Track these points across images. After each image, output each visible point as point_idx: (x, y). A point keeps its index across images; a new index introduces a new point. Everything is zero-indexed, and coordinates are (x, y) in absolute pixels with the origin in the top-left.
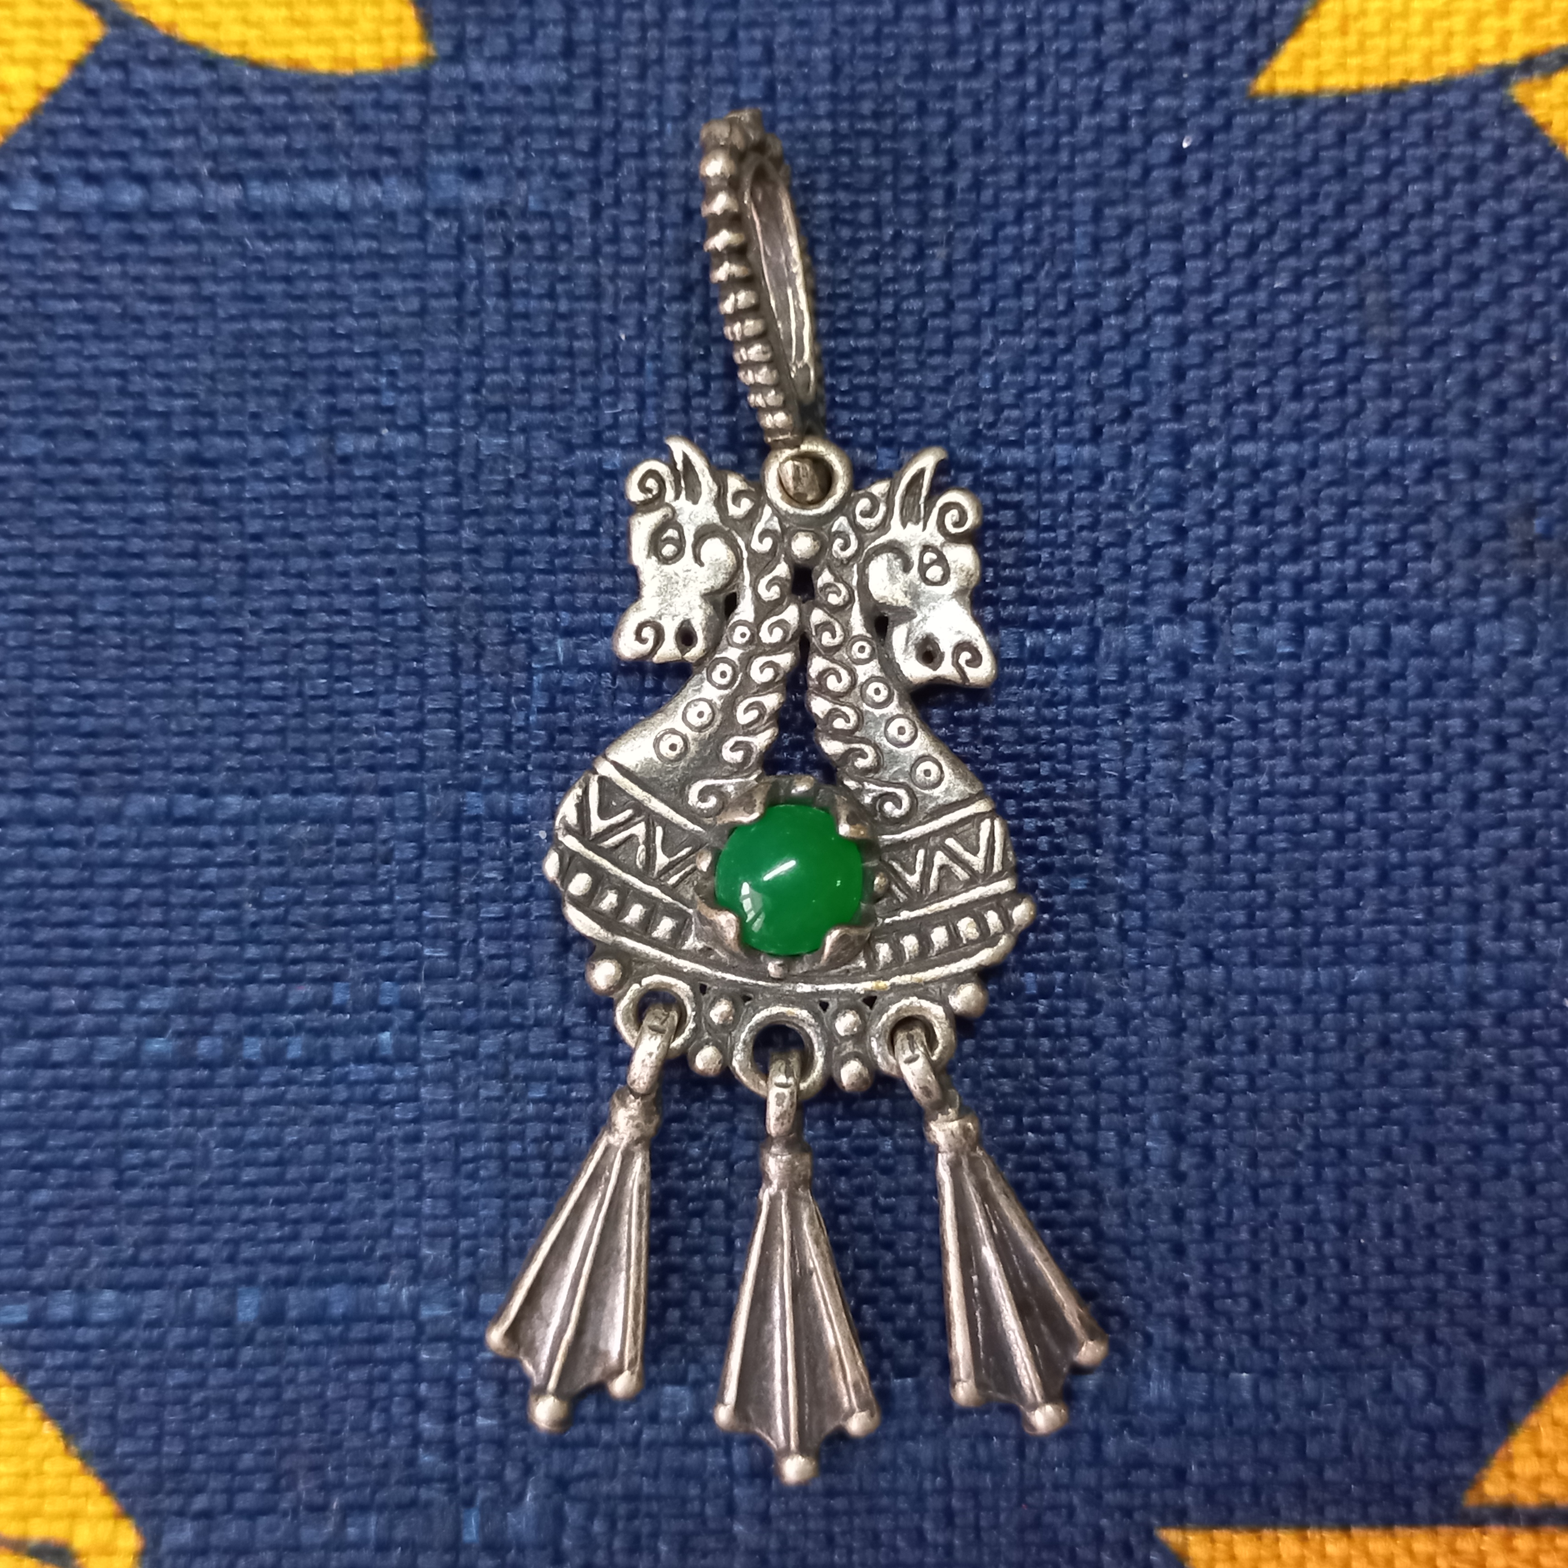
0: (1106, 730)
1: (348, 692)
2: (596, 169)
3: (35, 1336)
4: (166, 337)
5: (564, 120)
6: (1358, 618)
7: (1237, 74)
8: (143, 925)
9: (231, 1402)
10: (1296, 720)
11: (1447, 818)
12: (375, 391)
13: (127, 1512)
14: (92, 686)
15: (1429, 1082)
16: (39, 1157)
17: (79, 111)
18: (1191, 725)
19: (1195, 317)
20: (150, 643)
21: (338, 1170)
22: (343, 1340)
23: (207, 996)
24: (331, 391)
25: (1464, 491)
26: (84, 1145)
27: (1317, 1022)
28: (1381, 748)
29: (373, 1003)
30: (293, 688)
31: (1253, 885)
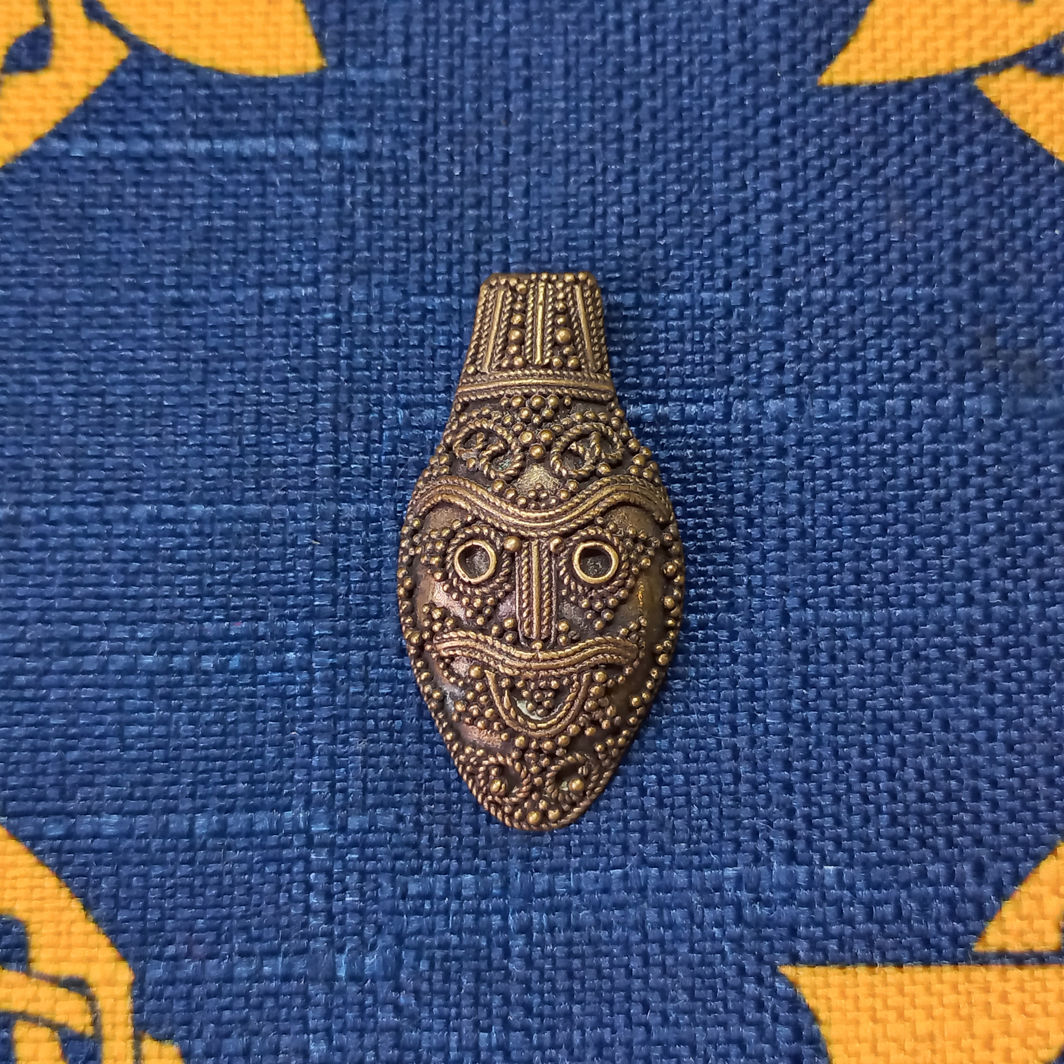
0: (736, 464)
1: (269, 443)
2: (423, 132)
3: (68, 844)
4: (162, 230)
5: (404, 102)
6: (891, 395)
7: (810, 74)
8: (141, 586)
9: (191, 886)
10: (855, 457)
11: (950, 517)
12: (288, 262)
13: (125, 958)
14: (112, 439)
15: (945, 680)
16: (74, 731)
17: (112, 99)
18: (790, 462)
19: (786, 216)
20: (149, 413)
21: (259, 738)
22: (262, 847)
23: (179, 628)
24: (262, 262)
25: (954, 318)
26: (100, 723)
27: (873, 644)
28: (909, 475)
29: (283, 633)
30: (236, 440)
31: (830, 559)
